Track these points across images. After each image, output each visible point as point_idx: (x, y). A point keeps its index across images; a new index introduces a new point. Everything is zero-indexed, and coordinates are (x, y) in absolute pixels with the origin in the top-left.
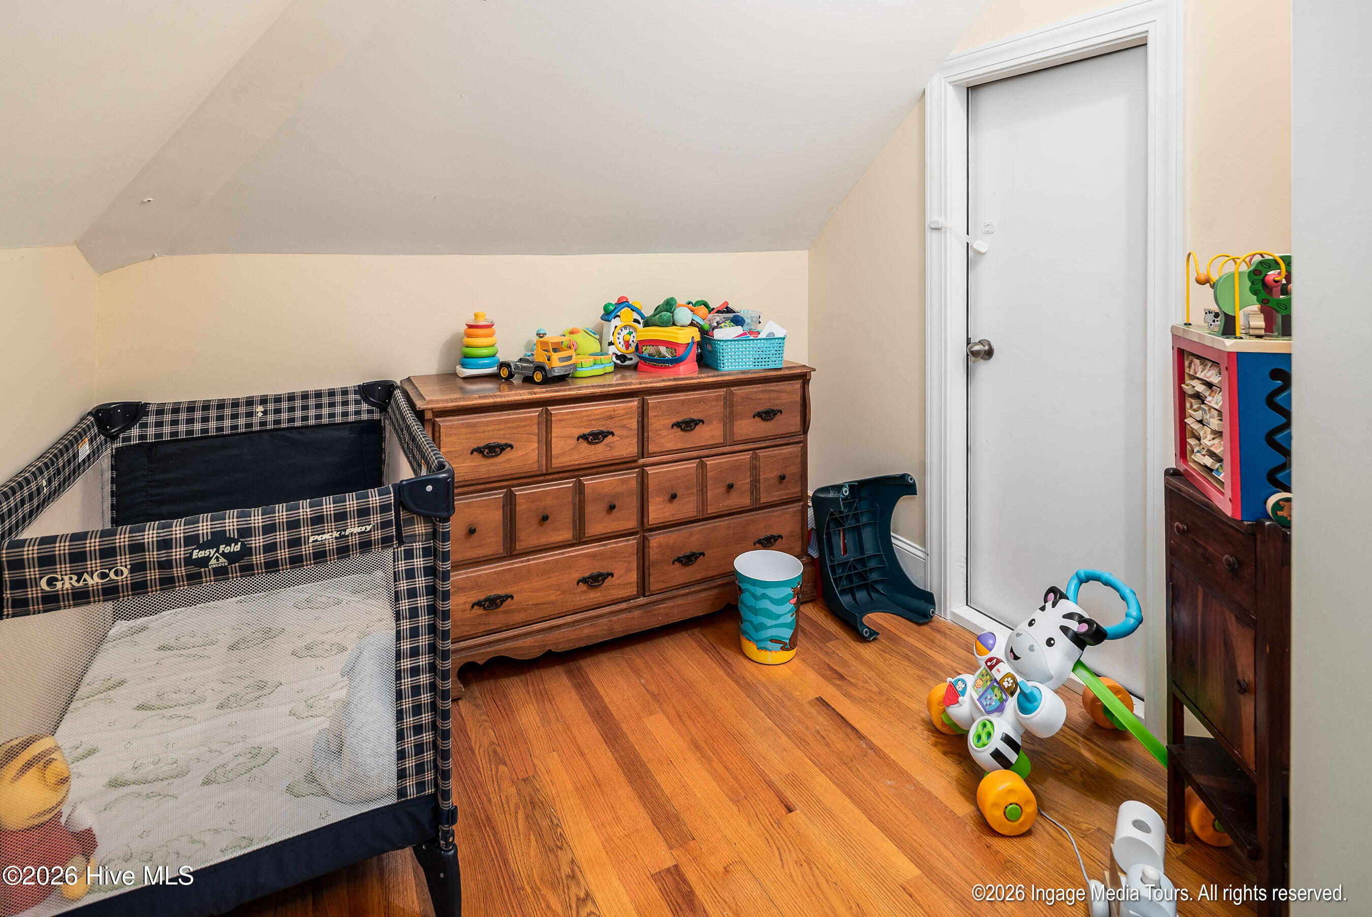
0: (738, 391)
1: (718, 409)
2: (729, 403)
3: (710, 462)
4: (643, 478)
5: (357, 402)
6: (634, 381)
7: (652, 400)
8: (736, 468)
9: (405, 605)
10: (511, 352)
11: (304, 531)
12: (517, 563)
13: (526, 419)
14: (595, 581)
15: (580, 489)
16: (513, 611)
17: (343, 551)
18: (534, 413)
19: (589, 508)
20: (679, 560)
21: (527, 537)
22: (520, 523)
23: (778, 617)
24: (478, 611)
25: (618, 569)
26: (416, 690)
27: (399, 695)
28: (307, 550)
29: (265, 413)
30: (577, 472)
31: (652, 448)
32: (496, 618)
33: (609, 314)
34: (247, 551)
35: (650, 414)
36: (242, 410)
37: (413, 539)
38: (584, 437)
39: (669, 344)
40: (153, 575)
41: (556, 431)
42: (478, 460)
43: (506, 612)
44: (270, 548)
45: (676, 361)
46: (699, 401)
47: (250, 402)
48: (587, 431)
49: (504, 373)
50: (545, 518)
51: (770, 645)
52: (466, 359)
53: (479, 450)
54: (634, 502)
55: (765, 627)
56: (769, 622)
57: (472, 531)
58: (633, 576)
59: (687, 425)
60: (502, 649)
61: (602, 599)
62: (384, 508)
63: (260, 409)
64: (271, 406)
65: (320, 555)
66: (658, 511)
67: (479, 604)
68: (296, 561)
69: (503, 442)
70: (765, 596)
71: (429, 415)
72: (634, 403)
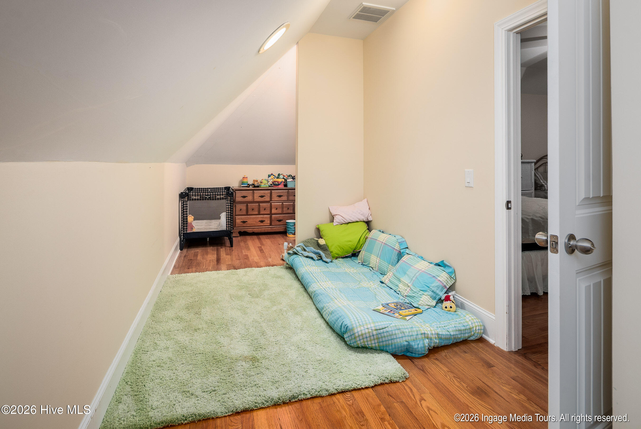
0: (290, 191)
1: (286, 194)
2: (288, 192)
3: (284, 203)
4: (271, 205)
5: (224, 190)
6: (270, 188)
7: (273, 191)
8: (290, 205)
9: (227, 207)
10: (251, 182)
11: (216, 196)
12: (248, 216)
13: (250, 192)
14: (262, 221)
15: (259, 205)
16: (247, 224)
17: (220, 199)
18: (251, 191)
19: (261, 209)
20: (278, 220)
21: (250, 213)
22: (249, 209)
23: (291, 229)
24: (242, 223)
25: (266, 220)
26: (228, 217)
27: (226, 217)
28: (217, 198)
29: (210, 190)
30: (259, 202)
31: (273, 200)
32: (245, 225)
33: (269, 176)
34: (211, 197)
35: (273, 193)
36: (207, 190)
37: (228, 199)
38: (260, 196)
39: (278, 182)
40: (202, 198)
41: (255, 195)
42: (242, 198)
43: (246, 224)
44: (213, 197)
45: (279, 185)
46: (282, 192)
47: (208, 188)
48: (261, 195)
49: (248, 186)
50: (253, 209)
51: (290, 233)
52: (243, 183)
53: (242, 197)
54: (269, 209)
55: (289, 230)
56: (290, 230)
57: (241, 210)
58: (269, 222)
59: (280, 196)
60: (246, 230)
61: (263, 225)
62: (225, 194)
63: (209, 190)
64: (211, 189)
65: (218, 199)
66: (274, 211)
67: (242, 222)
68: (215, 199)
69: (246, 196)
70: (289, 225)
71: (234, 190)
72: (269, 191)
